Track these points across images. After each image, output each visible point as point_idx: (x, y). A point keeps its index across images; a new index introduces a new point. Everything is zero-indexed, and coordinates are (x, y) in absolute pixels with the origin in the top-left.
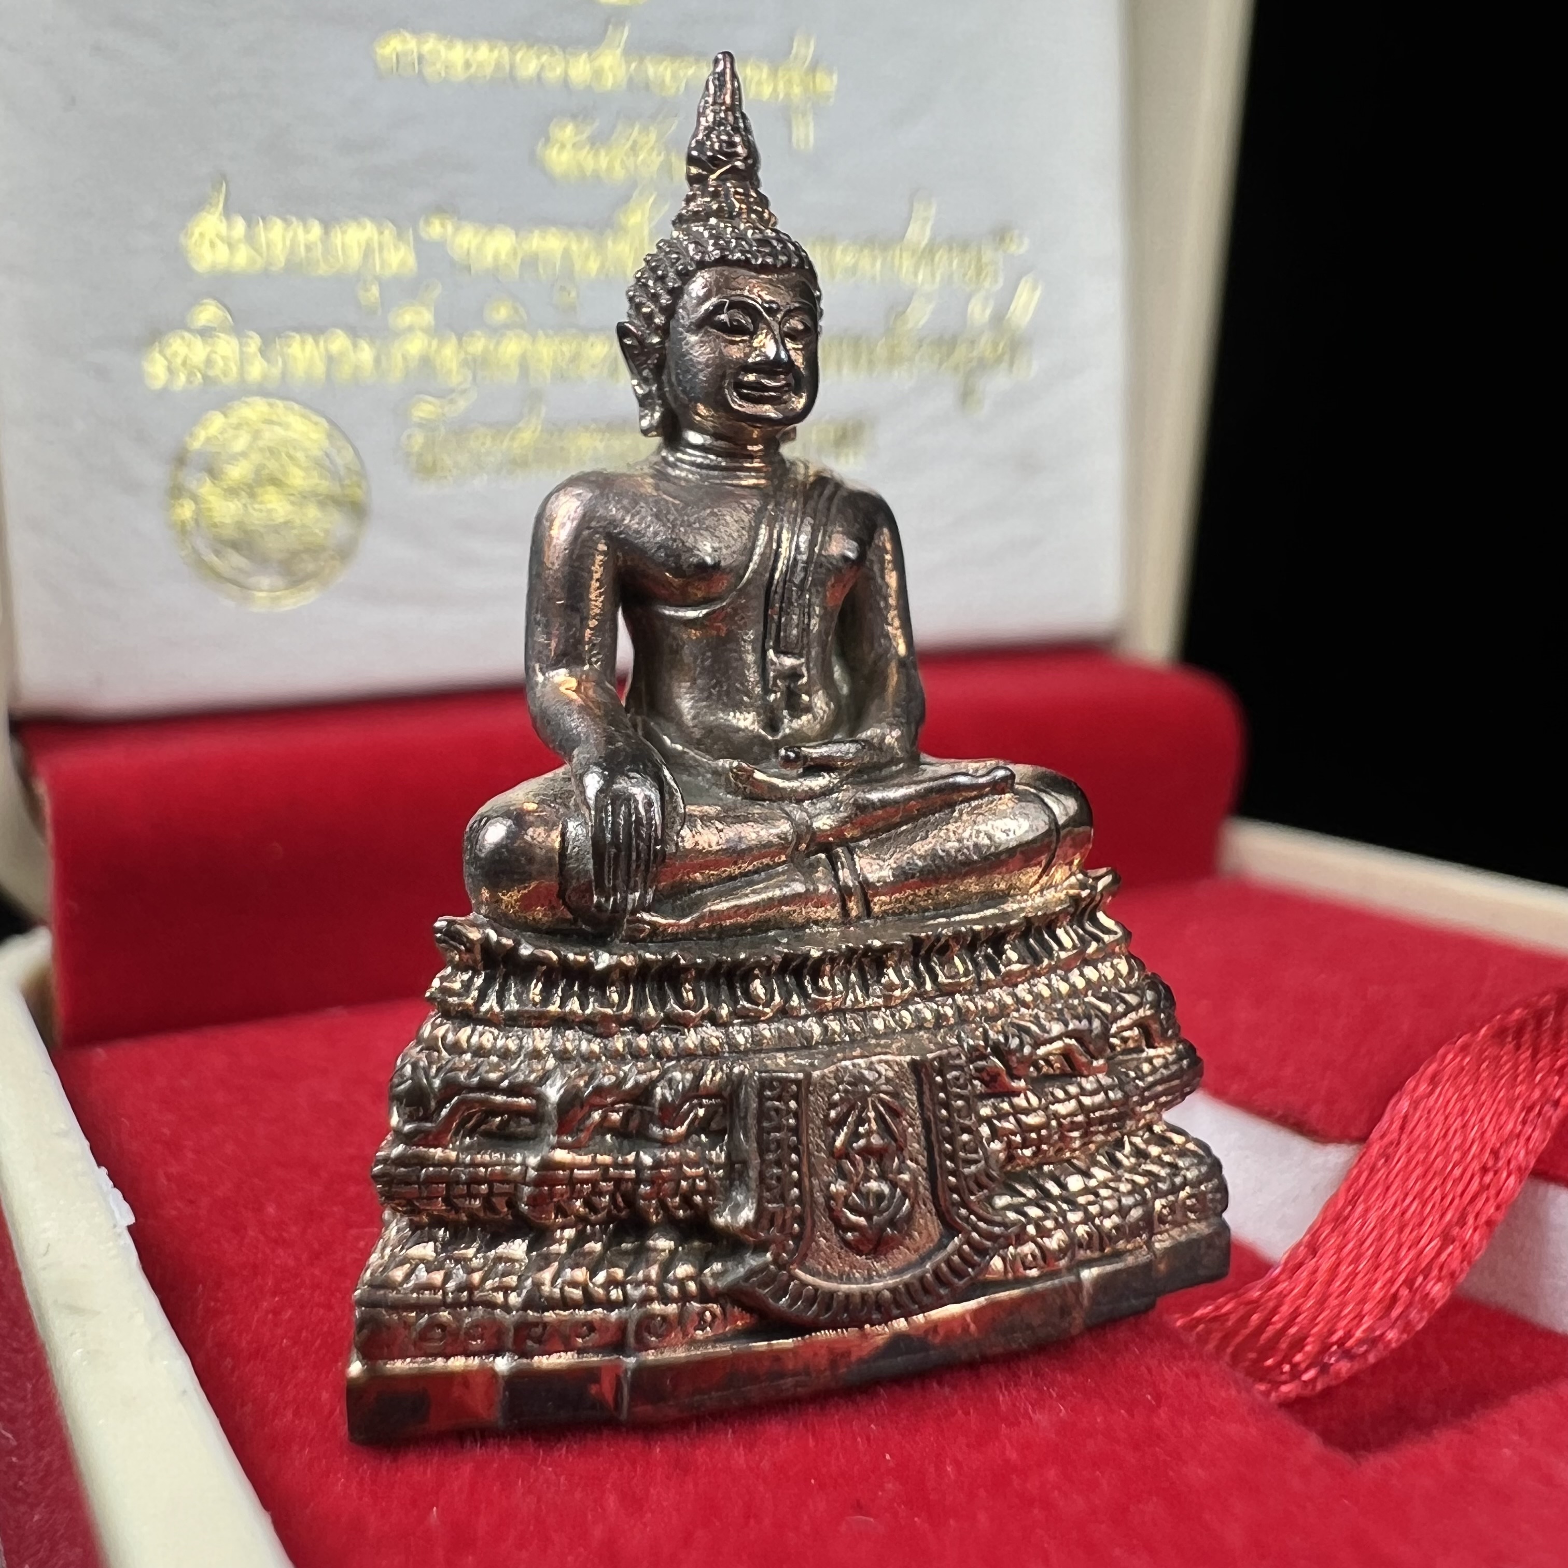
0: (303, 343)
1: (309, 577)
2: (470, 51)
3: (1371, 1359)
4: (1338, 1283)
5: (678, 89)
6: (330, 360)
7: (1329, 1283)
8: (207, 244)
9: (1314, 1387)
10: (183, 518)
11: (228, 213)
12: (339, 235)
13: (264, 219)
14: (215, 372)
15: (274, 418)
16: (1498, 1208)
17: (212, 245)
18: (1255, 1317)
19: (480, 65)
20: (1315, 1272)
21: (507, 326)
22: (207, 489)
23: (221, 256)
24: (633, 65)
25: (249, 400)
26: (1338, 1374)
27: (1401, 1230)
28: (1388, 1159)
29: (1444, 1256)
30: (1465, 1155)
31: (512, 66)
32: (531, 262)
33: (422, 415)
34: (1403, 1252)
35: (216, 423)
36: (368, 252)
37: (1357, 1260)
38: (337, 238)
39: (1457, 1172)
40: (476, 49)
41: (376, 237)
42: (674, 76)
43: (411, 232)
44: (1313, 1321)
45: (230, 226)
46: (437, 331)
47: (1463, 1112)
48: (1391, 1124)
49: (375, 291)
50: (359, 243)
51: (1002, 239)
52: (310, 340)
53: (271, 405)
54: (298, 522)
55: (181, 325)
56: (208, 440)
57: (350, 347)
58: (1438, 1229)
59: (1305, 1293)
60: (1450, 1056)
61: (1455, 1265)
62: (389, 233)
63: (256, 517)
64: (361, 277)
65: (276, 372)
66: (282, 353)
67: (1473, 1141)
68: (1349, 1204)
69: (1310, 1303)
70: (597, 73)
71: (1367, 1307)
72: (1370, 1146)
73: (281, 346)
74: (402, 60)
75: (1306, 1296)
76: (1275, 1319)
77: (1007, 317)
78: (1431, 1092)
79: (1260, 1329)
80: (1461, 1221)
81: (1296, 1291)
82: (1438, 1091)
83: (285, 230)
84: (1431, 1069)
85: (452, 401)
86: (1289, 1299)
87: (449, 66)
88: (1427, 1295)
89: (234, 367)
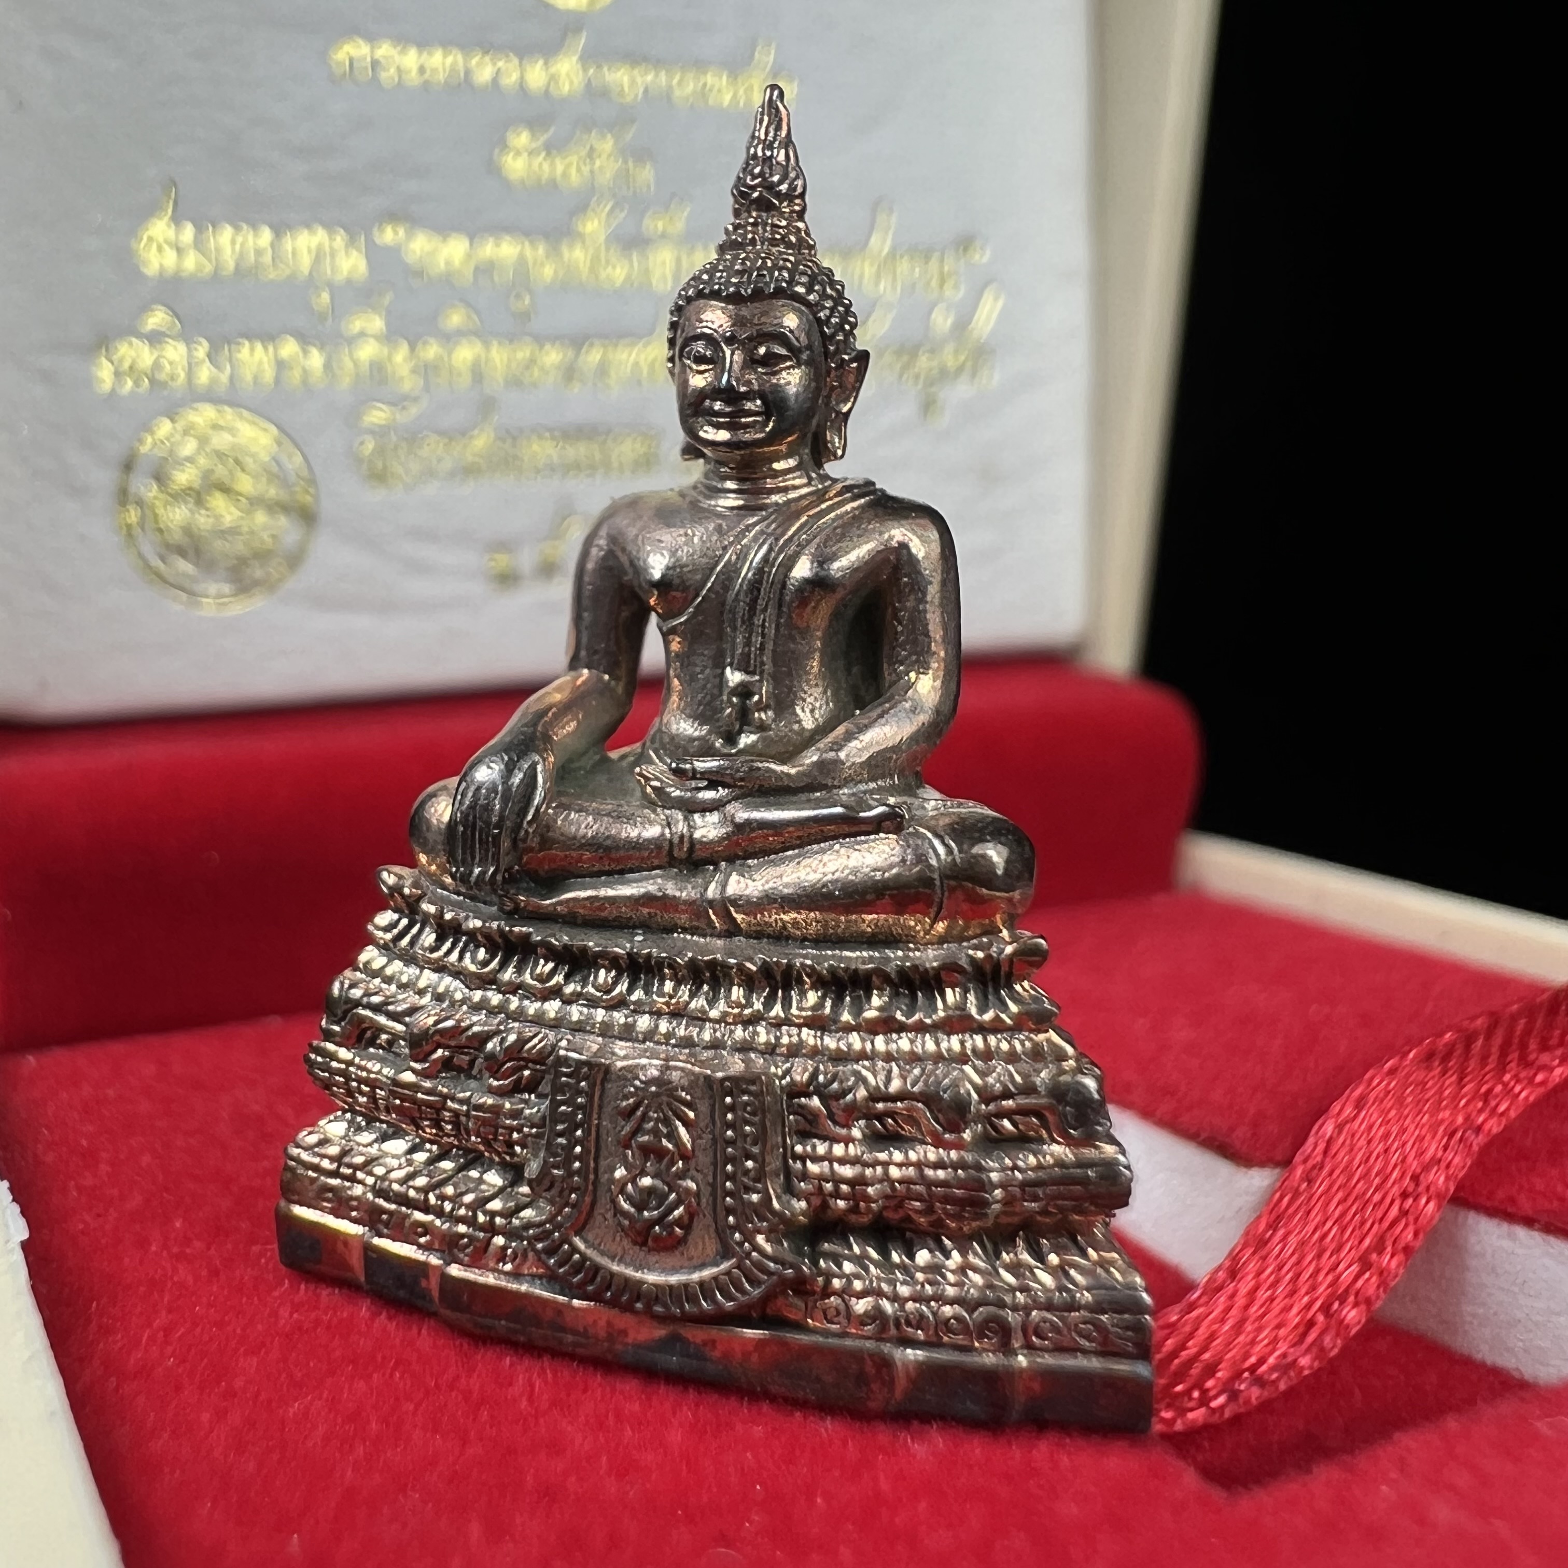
0: (252, 350)
1: (256, 583)
2: (424, 57)
3: (1282, 1386)
4: (1255, 1308)
5: (636, 95)
6: (281, 365)
7: (1247, 1307)
8: (154, 246)
9: (1222, 1414)
10: (129, 521)
11: (177, 220)
12: (290, 241)
13: (214, 227)
14: (162, 376)
16: (1416, 1234)
17: (160, 249)
18: (1169, 1342)
19: (434, 71)
20: (1232, 1296)
21: (462, 333)
23: (170, 259)
24: (591, 71)
25: (195, 405)
26: (1247, 1401)
27: (1319, 1256)
28: (1310, 1182)
29: (1360, 1283)
30: (1385, 1180)
31: (468, 72)
32: (485, 270)
33: (375, 420)
34: (1320, 1278)
36: (318, 257)
37: (1274, 1285)
38: (288, 244)
39: (1377, 1197)
40: (430, 54)
41: (327, 242)
42: (632, 82)
43: (363, 237)
44: (1228, 1344)
45: (178, 232)
46: (389, 337)
47: (1386, 1136)
48: (1315, 1147)
49: (325, 297)
50: (310, 249)
51: (966, 249)
52: (259, 347)
53: (219, 411)
55: (131, 331)
57: (301, 355)
58: (1355, 1255)
59: (1223, 1317)
60: (1377, 1080)
61: (1371, 1291)
62: (340, 240)
63: (203, 521)
64: (312, 282)
65: (224, 378)
66: (230, 361)
67: (1395, 1166)
68: (1271, 1227)
69: (1226, 1327)
70: (553, 79)
71: (1282, 1332)
72: (1295, 1168)
73: (230, 350)
74: (355, 65)
75: (1223, 1321)
76: (1190, 1343)
77: (970, 327)
78: (1356, 1117)
79: (1174, 1354)
80: (1379, 1247)
81: (1212, 1316)
82: (1364, 1113)
83: (236, 234)
84: (1358, 1092)
85: (404, 409)
86: (1206, 1323)
87: (402, 71)
88: (1342, 1321)
89: (182, 373)
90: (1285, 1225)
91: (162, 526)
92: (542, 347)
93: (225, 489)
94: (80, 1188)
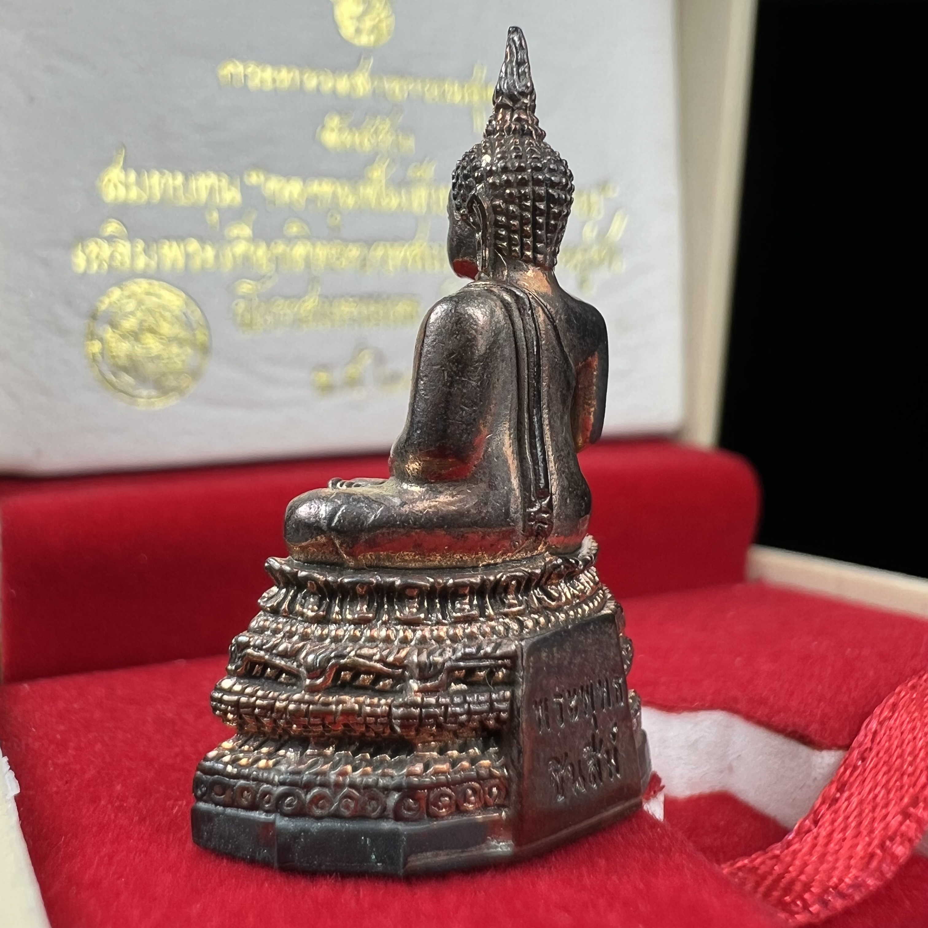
0: (171, 246)
2: (276, 72)
3: (857, 898)
4: (832, 845)
5: (403, 97)
6: (188, 256)
7: (827, 844)
8: (112, 185)
9: (818, 916)
10: (94, 351)
11: (125, 168)
12: (194, 182)
13: (148, 172)
14: (117, 263)
15: (152, 291)
17: (115, 186)
18: (776, 867)
19: (282, 81)
20: (816, 838)
21: (298, 237)
22: (109, 334)
23: (122, 193)
24: (376, 83)
26: (834, 908)
27: (874, 809)
28: (864, 759)
29: (903, 828)
30: (915, 759)
31: (302, 82)
32: (312, 200)
33: (244, 290)
34: (876, 824)
35: (116, 294)
36: (211, 191)
37: (844, 830)
38: (193, 184)
39: (911, 769)
40: (279, 71)
41: (217, 183)
42: (401, 89)
43: (238, 180)
44: (817, 871)
45: (126, 175)
46: (254, 239)
47: (914, 729)
48: (866, 736)
49: (215, 215)
50: (206, 187)
51: (604, 188)
52: (175, 244)
54: (166, 356)
55: (96, 234)
56: (110, 304)
57: (200, 249)
58: (897, 809)
60: (903, 694)
61: (911, 834)
62: (224, 182)
63: (139, 350)
64: (207, 206)
65: (153, 264)
66: (157, 253)
68: (839, 790)
69: (814, 858)
70: (353, 87)
71: (853, 862)
72: (852, 751)
73: (157, 248)
74: (234, 78)
75: (810, 853)
76: (791, 869)
77: (607, 236)
78: (891, 717)
79: (781, 877)
80: (915, 803)
81: (804, 851)
82: (896, 715)
83: (162, 177)
84: (892, 701)
85: (263, 283)
86: (800, 855)
87: (262, 81)
88: (893, 853)
89: (127, 261)
90: (850, 789)
91: (114, 354)
92: (347, 246)
93: (152, 331)
94: (55, 765)
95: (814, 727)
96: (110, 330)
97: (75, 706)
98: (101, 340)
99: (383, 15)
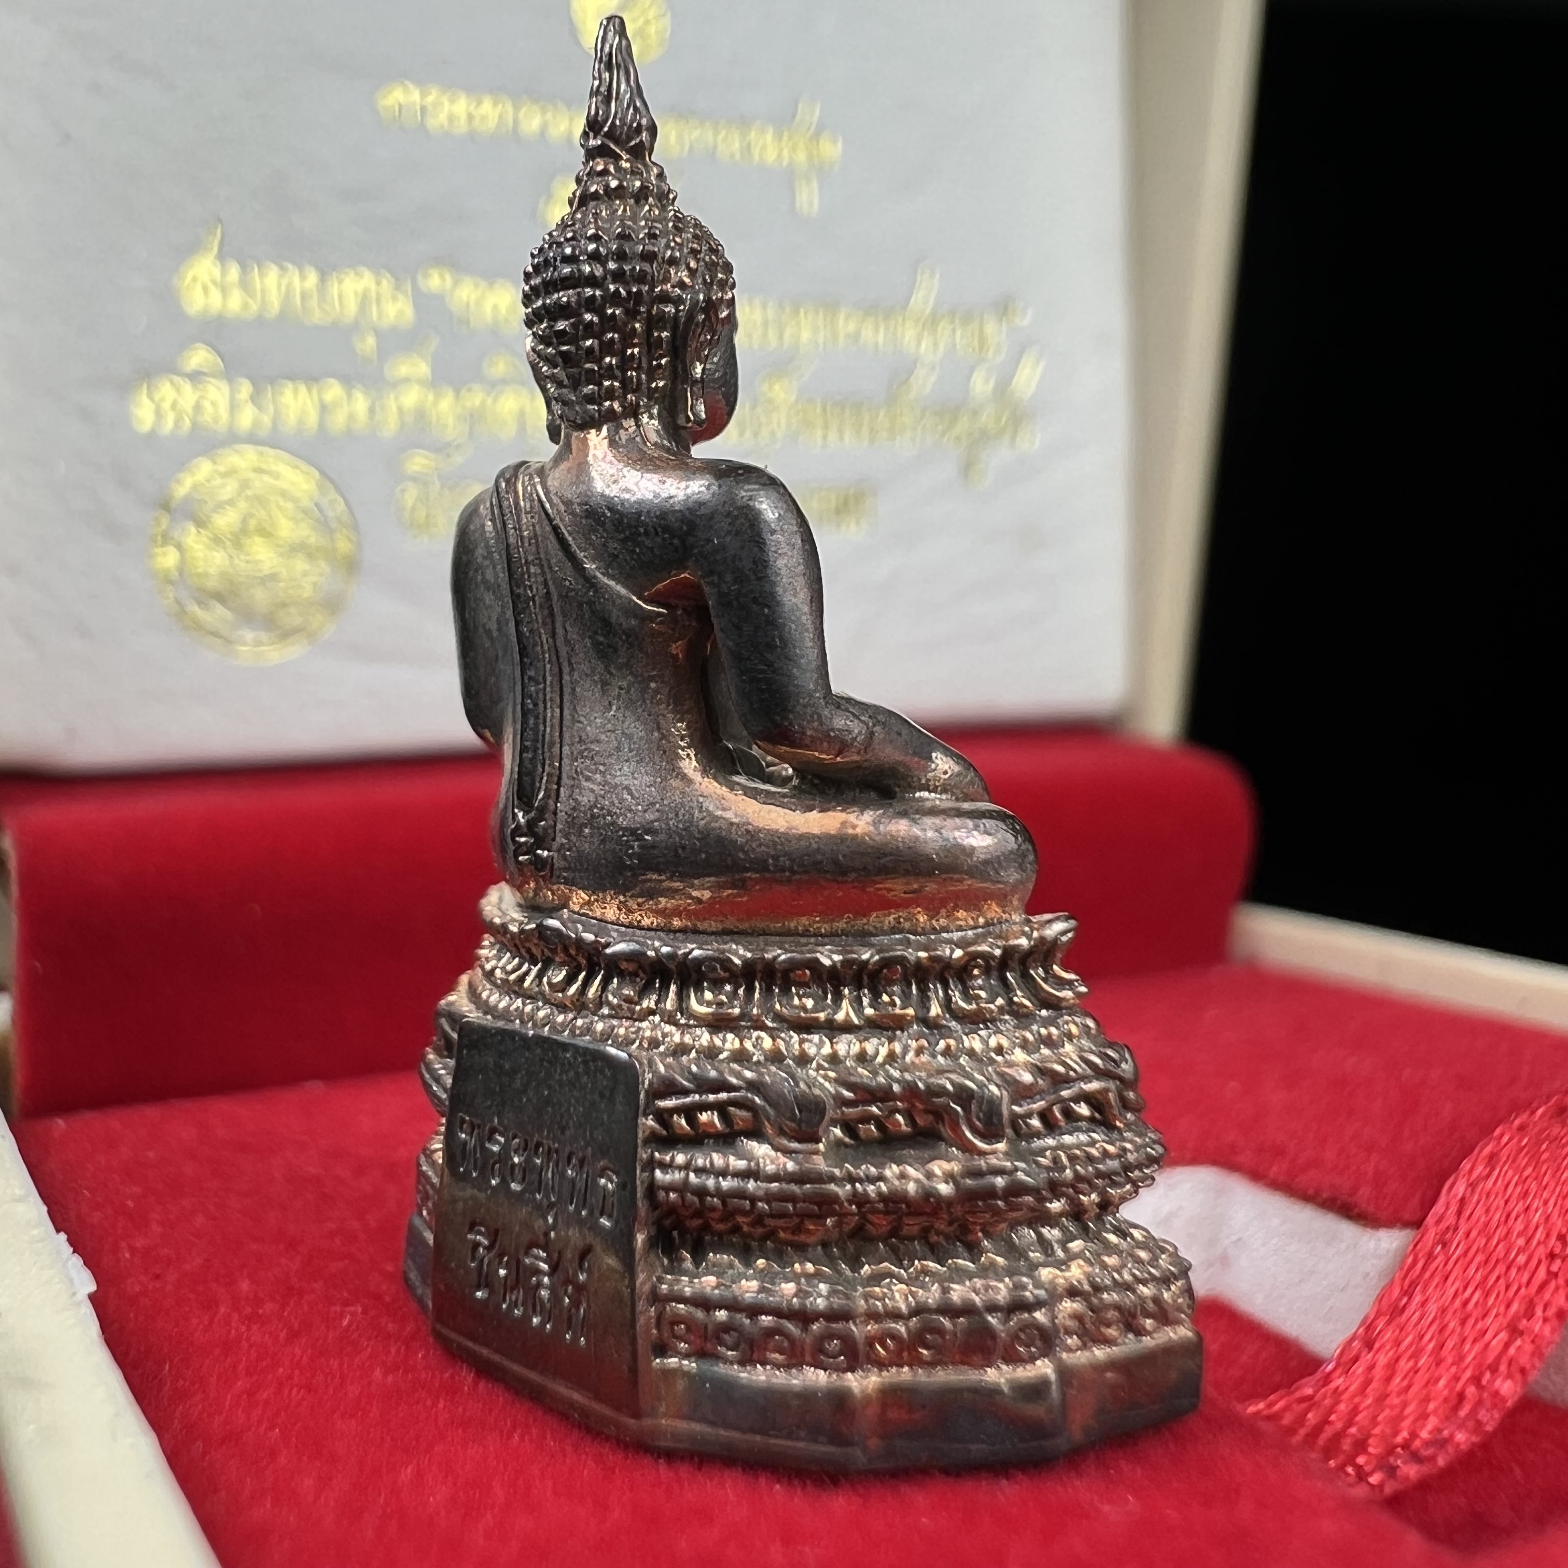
0: (296, 391)
1: (296, 631)
2: (474, 104)
3: (1441, 1462)
4: (1398, 1380)
6: (324, 409)
8: (198, 287)
9: (1382, 1491)
11: (222, 257)
12: (336, 285)
13: (259, 266)
14: (206, 419)
15: (264, 466)
17: (205, 289)
18: (1310, 1416)
19: (484, 118)
20: (1371, 1367)
21: (504, 382)
23: (215, 301)
25: (237, 446)
26: (1407, 1478)
27: (1463, 1322)
28: (1445, 1246)
29: (1512, 1351)
30: (1528, 1242)
31: (516, 122)
33: (416, 468)
34: (1467, 1347)
35: (203, 469)
36: (364, 301)
37: (1416, 1356)
38: (334, 289)
39: (1522, 1259)
40: (479, 103)
41: (373, 287)
42: (680, 137)
43: (409, 283)
44: (1374, 1421)
45: (224, 273)
46: (435, 383)
47: (1526, 1194)
48: (1447, 1208)
49: (371, 342)
50: (356, 293)
51: (1006, 311)
52: (303, 389)
55: (171, 368)
56: (195, 487)
57: (345, 398)
58: (1503, 1321)
59: (1362, 1391)
60: (1505, 1139)
61: (1524, 1360)
62: (387, 284)
64: (357, 327)
65: (266, 420)
66: (274, 401)
67: (1537, 1228)
68: (1404, 1295)
69: (1369, 1401)
71: (1431, 1407)
72: (1426, 1230)
73: (273, 394)
74: (403, 111)
75: (1363, 1393)
76: (1333, 1417)
77: (1010, 389)
78: (1488, 1176)
79: (1318, 1430)
80: (1529, 1312)
81: (1352, 1388)
82: (1496, 1173)
83: (281, 277)
84: (1487, 1150)
85: (448, 456)
86: (1345, 1397)
87: (451, 118)
88: (1497, 1393)
89: (224, 414)
90: (1424, 1290)
93: (265, 533)
94: (132, 1250)
95: (1365, 1192)
96: (193, 530)
97: (151, 1154)
98: (179, 547)
99: (651, 14)
